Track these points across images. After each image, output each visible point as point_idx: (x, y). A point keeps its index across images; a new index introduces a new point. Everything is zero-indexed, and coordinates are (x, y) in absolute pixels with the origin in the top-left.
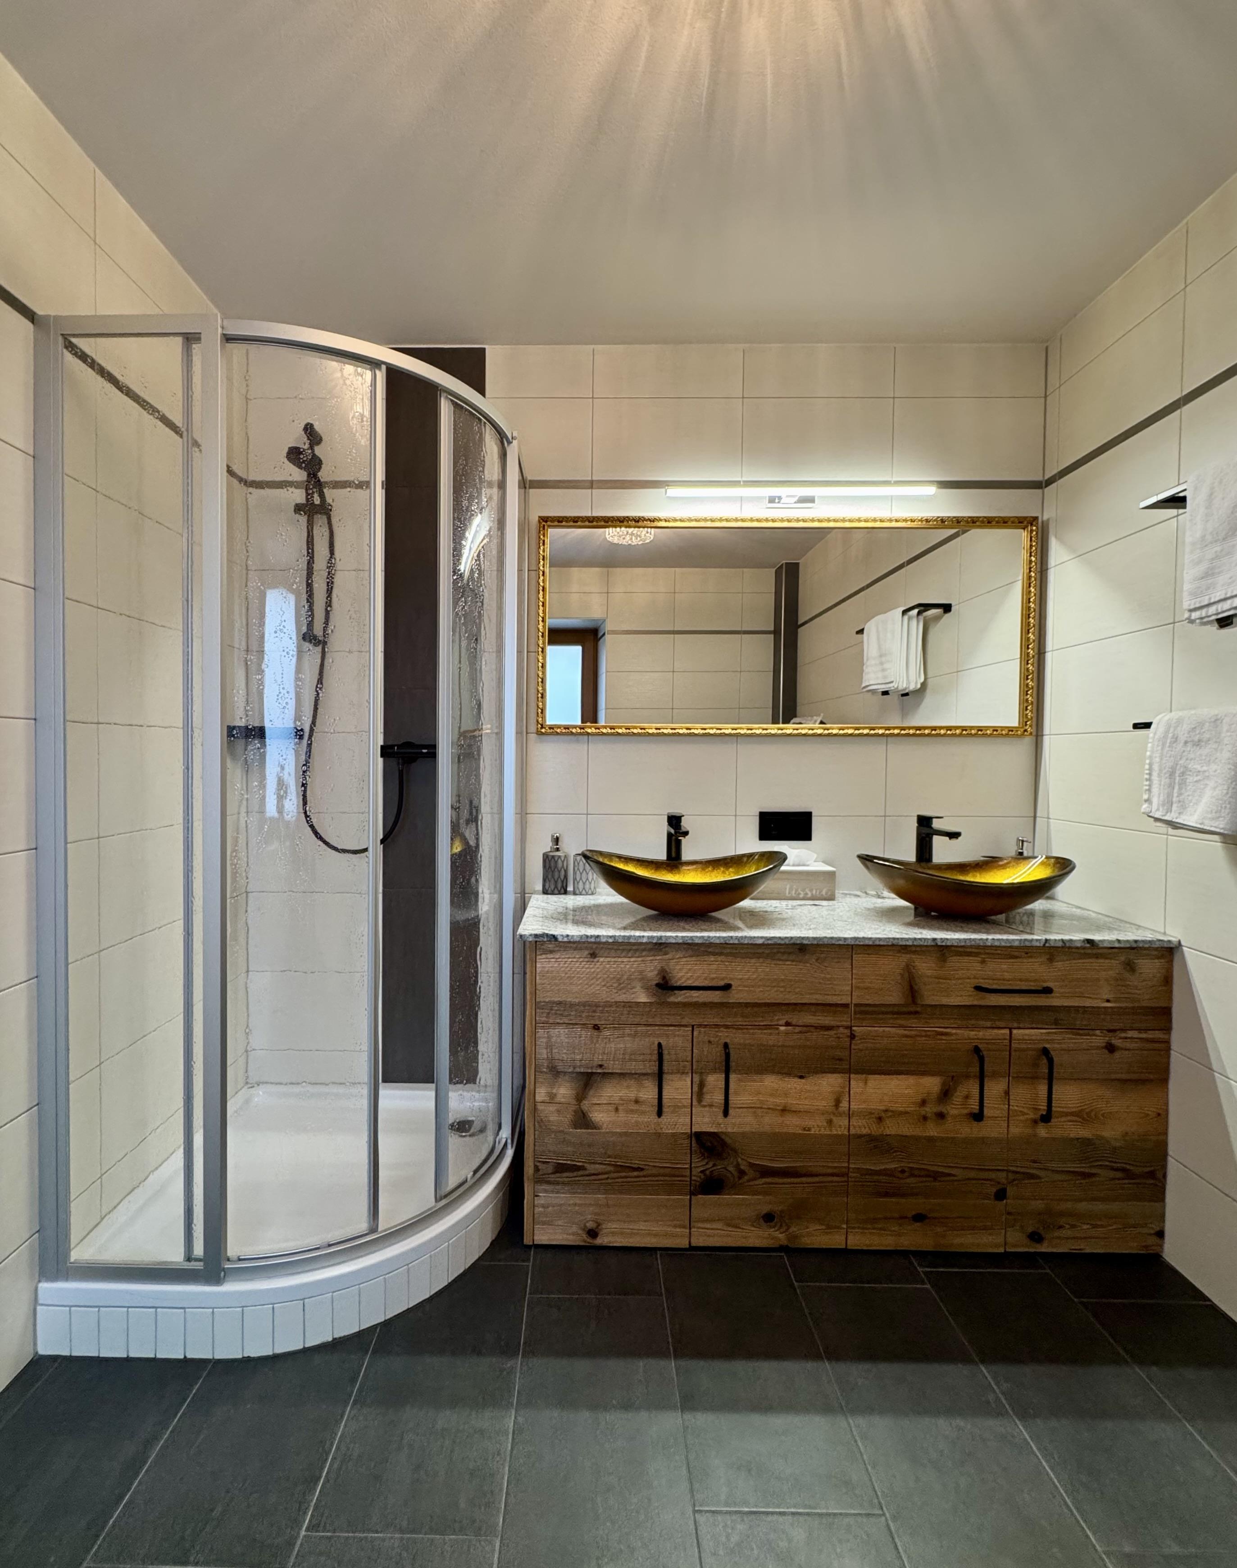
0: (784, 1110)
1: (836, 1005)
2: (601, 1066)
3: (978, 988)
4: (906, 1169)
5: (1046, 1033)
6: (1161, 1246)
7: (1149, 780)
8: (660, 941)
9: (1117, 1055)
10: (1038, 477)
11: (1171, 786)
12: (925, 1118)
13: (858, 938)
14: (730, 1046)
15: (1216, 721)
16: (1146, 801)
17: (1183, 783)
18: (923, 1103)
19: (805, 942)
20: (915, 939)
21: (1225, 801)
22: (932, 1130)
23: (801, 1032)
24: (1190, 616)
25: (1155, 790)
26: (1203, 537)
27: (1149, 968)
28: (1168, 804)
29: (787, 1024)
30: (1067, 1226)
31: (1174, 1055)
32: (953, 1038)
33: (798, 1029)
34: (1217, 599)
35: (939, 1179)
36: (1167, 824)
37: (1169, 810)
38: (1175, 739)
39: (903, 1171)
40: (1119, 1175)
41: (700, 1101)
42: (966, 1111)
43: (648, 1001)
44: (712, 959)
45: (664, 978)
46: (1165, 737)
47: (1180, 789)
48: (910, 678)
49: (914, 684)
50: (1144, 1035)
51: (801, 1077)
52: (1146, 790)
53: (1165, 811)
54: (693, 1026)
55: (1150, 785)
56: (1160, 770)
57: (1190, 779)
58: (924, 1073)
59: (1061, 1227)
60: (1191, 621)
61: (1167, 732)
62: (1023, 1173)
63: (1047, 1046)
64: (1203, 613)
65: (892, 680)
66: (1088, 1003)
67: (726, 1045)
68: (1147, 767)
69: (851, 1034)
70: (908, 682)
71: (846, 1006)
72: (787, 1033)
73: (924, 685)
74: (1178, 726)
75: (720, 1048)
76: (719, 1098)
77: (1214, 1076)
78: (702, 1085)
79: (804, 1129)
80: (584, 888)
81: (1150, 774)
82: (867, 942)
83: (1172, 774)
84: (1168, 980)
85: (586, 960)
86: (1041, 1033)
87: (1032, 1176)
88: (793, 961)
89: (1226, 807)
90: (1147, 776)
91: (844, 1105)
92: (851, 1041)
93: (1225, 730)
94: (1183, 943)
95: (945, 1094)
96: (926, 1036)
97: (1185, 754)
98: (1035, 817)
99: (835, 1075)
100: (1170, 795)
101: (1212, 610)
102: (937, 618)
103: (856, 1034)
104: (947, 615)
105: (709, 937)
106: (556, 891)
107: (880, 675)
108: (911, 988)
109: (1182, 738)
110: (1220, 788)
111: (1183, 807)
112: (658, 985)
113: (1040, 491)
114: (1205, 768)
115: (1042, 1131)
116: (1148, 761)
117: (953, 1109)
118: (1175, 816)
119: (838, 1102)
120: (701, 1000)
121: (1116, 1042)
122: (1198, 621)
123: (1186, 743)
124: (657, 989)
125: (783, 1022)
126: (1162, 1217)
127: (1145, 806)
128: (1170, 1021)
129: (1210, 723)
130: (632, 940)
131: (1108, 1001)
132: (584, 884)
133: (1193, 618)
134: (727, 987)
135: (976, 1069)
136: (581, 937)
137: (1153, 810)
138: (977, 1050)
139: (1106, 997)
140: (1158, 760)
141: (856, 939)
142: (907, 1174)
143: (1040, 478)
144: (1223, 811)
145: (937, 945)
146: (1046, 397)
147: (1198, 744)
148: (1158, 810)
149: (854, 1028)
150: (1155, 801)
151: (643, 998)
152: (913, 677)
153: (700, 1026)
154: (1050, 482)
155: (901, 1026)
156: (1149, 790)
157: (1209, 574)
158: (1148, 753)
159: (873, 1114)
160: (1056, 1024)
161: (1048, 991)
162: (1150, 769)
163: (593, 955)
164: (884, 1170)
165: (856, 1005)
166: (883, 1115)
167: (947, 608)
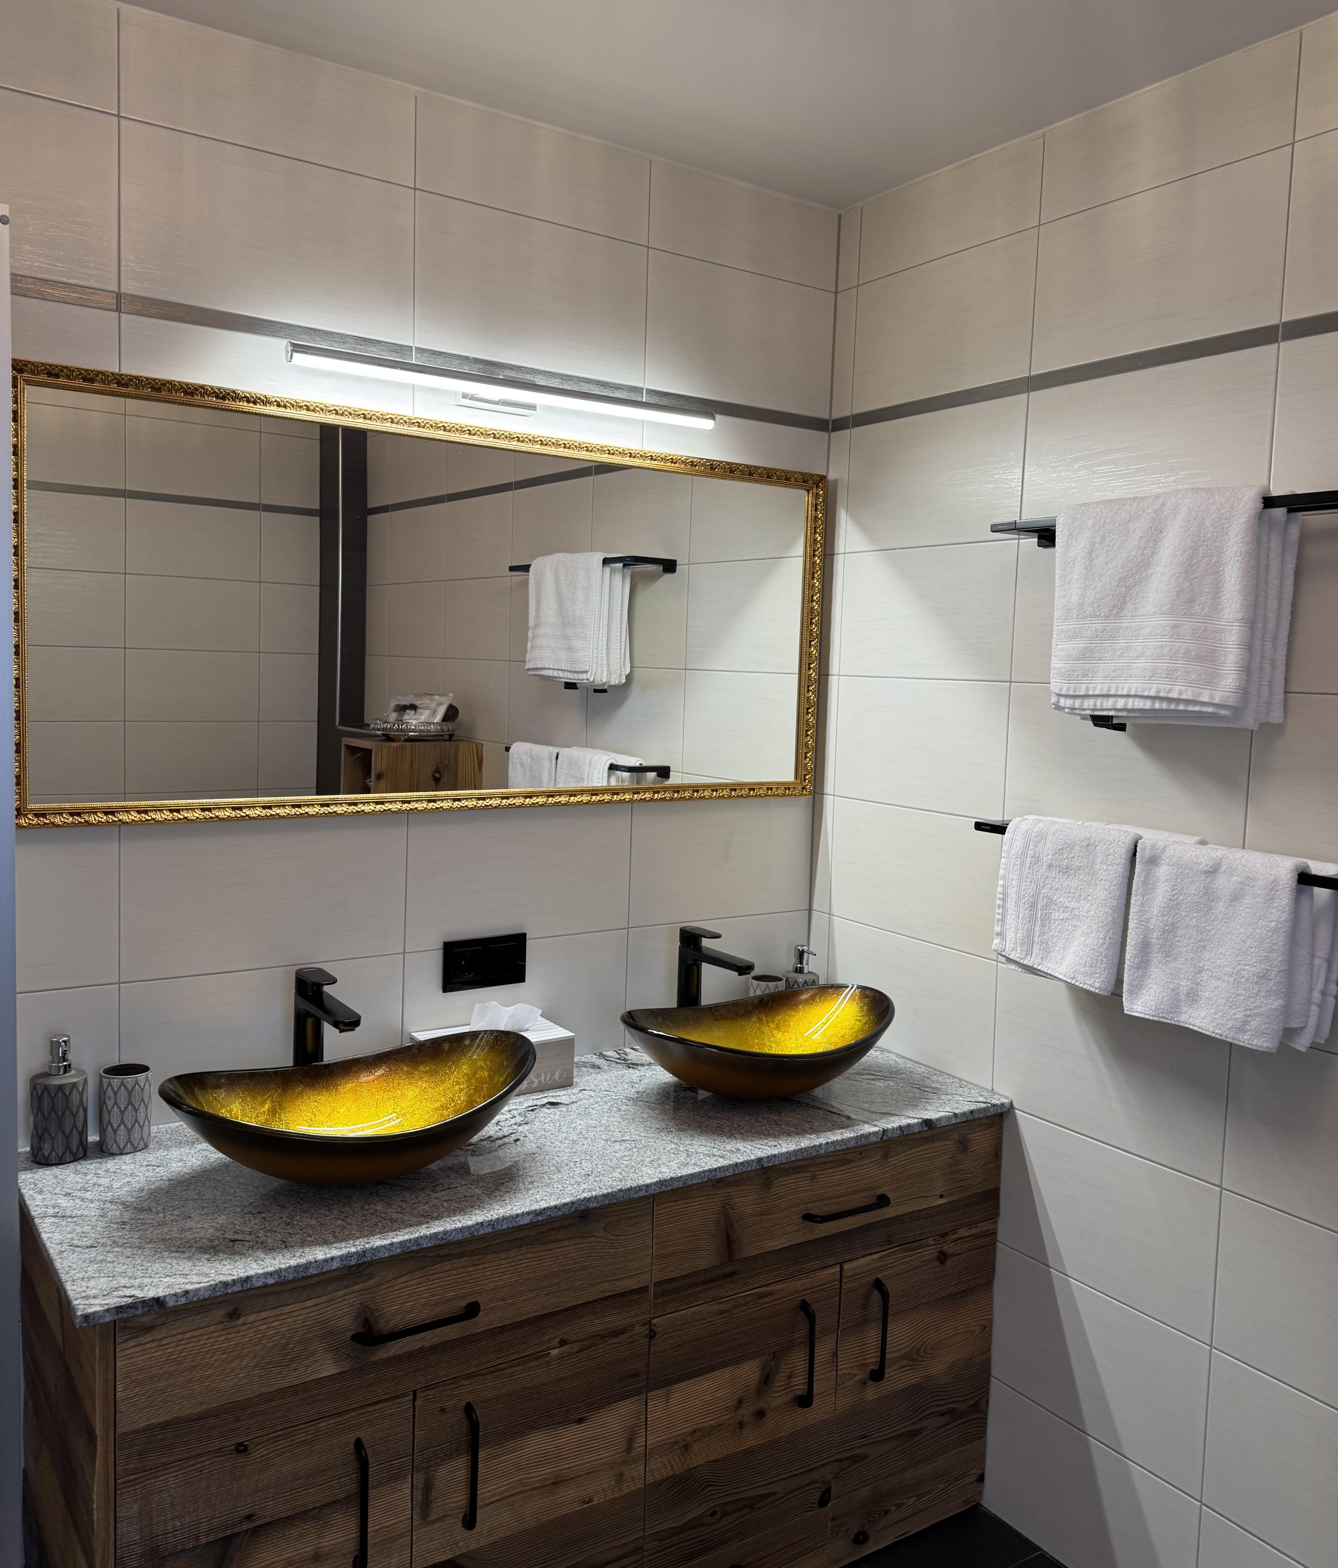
0: (557, 1482)
1: (632, 1292)
2: (249, 1517)
3: (808, 1217)
4: (717, 1509)
5: (880, 1258)
6: (980, 1493)
7: (1003, 907)
8: (364, 1260)
9: (949, 1263)
10: (823, 414)
11: (1032, 919)
12: (741, 1425)
13: (665, 1181)
14: (475, 1407)
15: (1089, 846)
16: (998, 934)
17: (1047, 918)
18: (740, 1402)
19: (592, 1205)
20: (737, 1165)
21: (1101, 953)
22: (751, 1439)
23: (580, 1351)
24: (1058, 701)
25: (1010, 919)
26: (1081, 605)
27: (980, 1141)
28: (1028, 943)
29: (563, 1343)
30: (893, 1508)
31: (1002, 1249)
32: (776, 1296)
33: (576, 1347)
34: (1097, 693)
35: (757, 1506)
36: (1024, 968)
37: (1029, 952)
38: (1037, 859)
39: (713, 1514)
40: (946, 1419)
41: (425, 1516)
42: (789, 1397)
43: (338, 1371)
44: (447, 1268)
45: (366, 1321)
46: (1024, 854)
47: (1043, 925)
48: (612, 667)
49: (617, 678)
50: (973, 1231)
51: (580, 1421)
52: (998, 920)
53: (1024, 953)
54: (415, 1392)
55: (1003, 915)
56: (1019, 898)
57: (1055, 915)
58: (738, 1361)
59: (887, 1512)
60: (1058, 708)
61: (1026, 847)
62: (847, 1458)
63: (879, 1276)
64: (1077, 703)
65: (587, 668)
66: (923, 1205)
67: (469, 1409)
68: (1000, 889)
69: (651, 1330)
70: (609, 673)
71: (644, 1289)
72: (560, 1358)
73: (629, 677)
74: (1039, 842)
75: (461, 1414)
76: (458, 1499)
77: (1050, 1273)
78: (428, 1488)
79: (584, 1502)
80: (129, 1141)
81: (1004, 900)
82: (676, 1185)
83: (1033, 905)
84: (997, 1154)
85: (221, 1326)
86: (874, 1260)
87: (856, 1459)
88: (570, 1239)
89: (1102, 961)
90: (1001, 903)
91: (640, 1442)
92: (650, 1342)
93: (1099, 860)
94: (1015, 1105)
95: (766, 1380)
96: (745, 1304)
97: (1049, 881)
98: (810, 910)
99: (625, 1402)
100: (1030, 934)
101: (1089, 703)
102: (653, 577)
103: (657, 1330)
104: (668, 576)
105: (445, 1232)
106: (68, 1157)
107: (563, 655)
108: (728, 1237)
109: (1046, 860)
110: (1093, 935)
111: (1046, 951)
112: (356, 1338)
113: (825, 435)
114: (1073, 904)
115: (873, 1392)
116: (1001, 882)
117: (777, 1399)
118: (1037, 962)
119: (631, 1441)
120: (427, 1344)
121: (949, 1248)
122: (1066, 710)
123: (1050, 866)
124: (357, 1346)
125: (555, 1342)
126: (982, 1457)
127: (996, 941)
128: (997, 1205)
129: (1082, 847)
130: (312, 1271)
131: (941, 1197)
132: (129, 1131)
133: (1062, 705)
134: (472, 1310)
135: (801, 1332)
136: (214, 1288)
137: (1007, 949)
138: (804, 1306)
139: (939, 1192)
140: (1015, 883)
141: (661, 1183)
142: (718, 1516)
143: (825, 416)
144: (1098, 965)
145: (763, 1168)
146: (836, 293)
147: (1066, 870)
148: (1014, 949)
149: (654, 1321)
150: (1010, 936)
151: (328, 1368)
152: (615, 665)
153: (428, 1388)
154: (840, 425)
155: (715, 1299)
156: (1003, 921)
157: (1087, 655)
158: (1001, 872)
159: (677, 1443)
160: (890, 1242)
161: (883, 1201)
162: (1004, 893)
163: (234, 1315)
164: (688, 1522)
165: (657, 1284)
166: (689, 1439)
167: (669, 566)
